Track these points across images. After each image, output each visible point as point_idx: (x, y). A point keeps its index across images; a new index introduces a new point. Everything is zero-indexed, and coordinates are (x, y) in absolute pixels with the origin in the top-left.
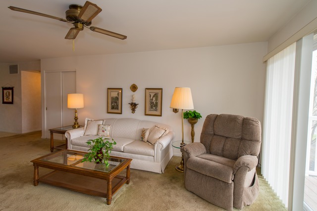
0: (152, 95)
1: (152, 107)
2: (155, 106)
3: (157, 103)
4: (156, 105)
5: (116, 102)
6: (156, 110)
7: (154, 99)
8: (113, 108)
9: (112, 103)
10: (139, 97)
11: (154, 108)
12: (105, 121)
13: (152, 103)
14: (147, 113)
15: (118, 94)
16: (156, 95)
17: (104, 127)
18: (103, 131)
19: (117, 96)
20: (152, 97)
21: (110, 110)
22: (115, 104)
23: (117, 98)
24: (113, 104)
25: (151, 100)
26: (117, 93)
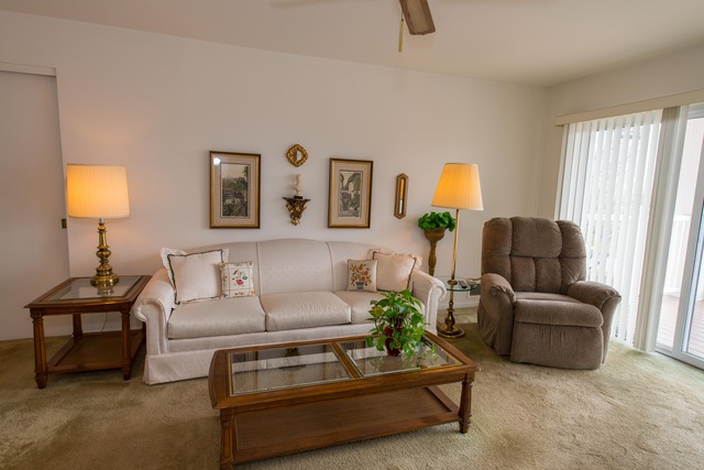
0: (347, 176)
1: (345, 207)
2: (352, 205)
3: (357, 196)
4: (356, 203)
5: (240, 196)
6: (356, 214)
7: (351, 186)
8: (228, 211)
9: (225, 197)
10: (311, 181)
11: (351, 209)
12: (226, 251)
13: (345, 196)
14: (333, 223)
15: (247, 171)
16: (356, 177)
17: (241, 269)
18: (240, 282)
19: (242, 175)
20: (345, 182)
21: (219, 220)
22: (238, 200)
23: (244, 184)
24: (228, 201)
25: (343, 188)
26: (242, 167)
